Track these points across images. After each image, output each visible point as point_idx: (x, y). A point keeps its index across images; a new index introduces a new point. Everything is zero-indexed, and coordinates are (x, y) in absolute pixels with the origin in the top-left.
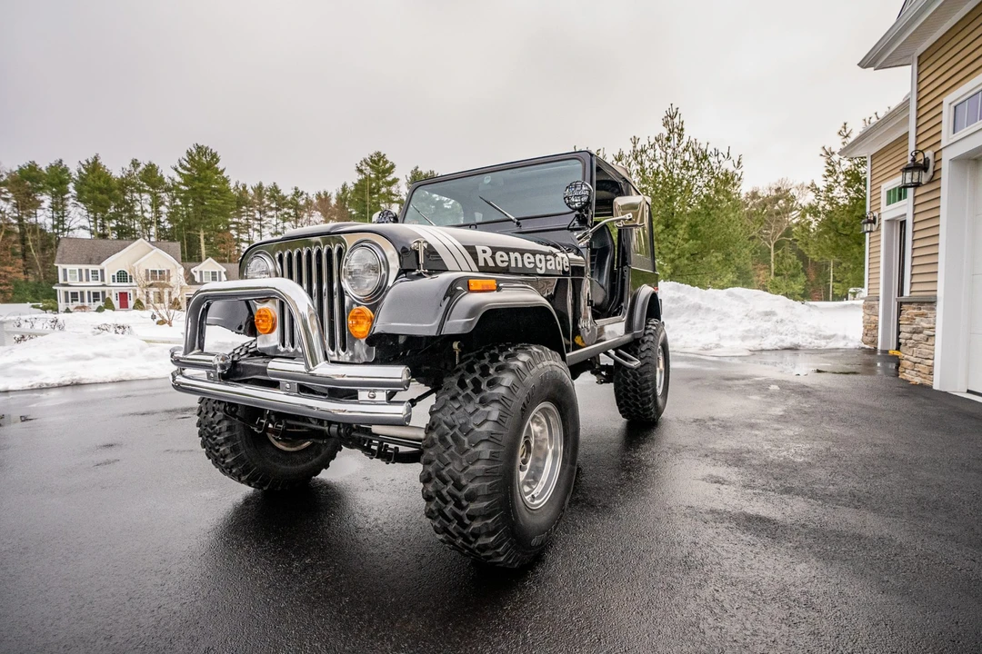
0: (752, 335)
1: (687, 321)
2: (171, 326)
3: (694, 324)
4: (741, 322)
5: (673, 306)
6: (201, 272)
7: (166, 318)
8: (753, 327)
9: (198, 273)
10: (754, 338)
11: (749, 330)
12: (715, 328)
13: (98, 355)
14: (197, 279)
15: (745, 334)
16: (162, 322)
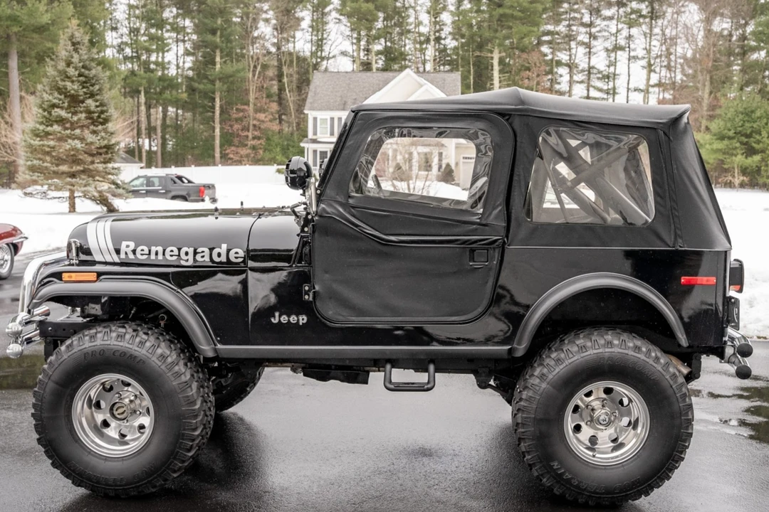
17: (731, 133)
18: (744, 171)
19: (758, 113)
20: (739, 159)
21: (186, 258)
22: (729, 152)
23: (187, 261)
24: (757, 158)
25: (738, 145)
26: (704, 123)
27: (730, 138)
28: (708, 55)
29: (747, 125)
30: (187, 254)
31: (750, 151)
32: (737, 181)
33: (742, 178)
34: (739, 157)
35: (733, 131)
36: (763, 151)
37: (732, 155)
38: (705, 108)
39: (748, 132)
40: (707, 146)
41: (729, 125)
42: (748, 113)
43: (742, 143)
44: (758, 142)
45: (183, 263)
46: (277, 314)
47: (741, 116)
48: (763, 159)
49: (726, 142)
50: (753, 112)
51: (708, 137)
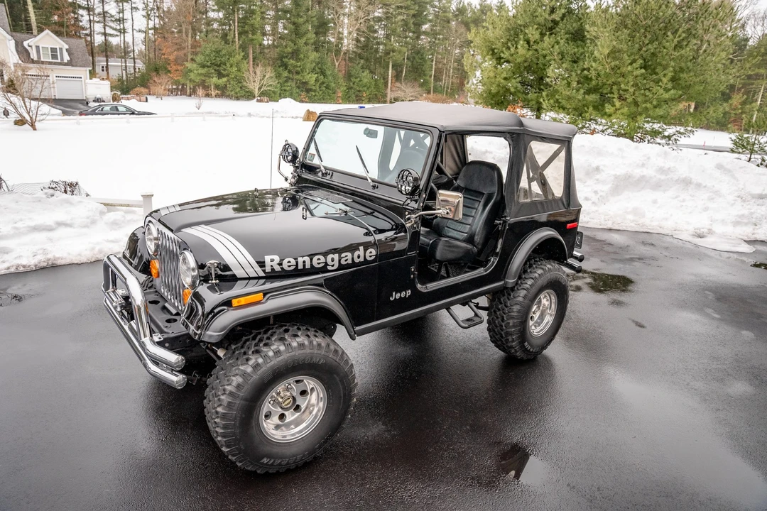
0: (745, 221)
1: (677, 197)
2: (35, 129)
3: (684, 201)
4: (733, 205)
5: (663, 177)
6: (38, 47)
7: (28, 118)
8: (746, 212)
9: (34, 48)
10: (746, 224)
11: (743, 215)
12: (706, 209)
13: (60, 224)
14: (34, 55)
15: (739, 220)
16: (21, 122)
17: (209, 64)
18: (217, 87)
19: (223, 52)
20: (215, 80)
21: (332, 263)
22: (208, 75)
23: (333, 266)
24: (225, 79)
25: (213, 71)
26: (190, 57)
27: (208, 67)
28: (189, 13)
29: (218, 59)
30: (333, 260)
31: (220, 75)
32: (213, 94)
33: (217, 92)
34: (214, 78)
35: (209, 63)
36: (228, 76)
37: (210, 77)
38: (190, 47)
39: (219, 63)
40: (195, 72)
41: (207, 58)
42: (218, 52)
43: (215, 70)
44: (225, 70)
45: (329, 268)
46: (394, 293)
47: (214, 54)
48: (228, 80)
49: (206, 69)
50: (220, 51)
51: (195, 65)
